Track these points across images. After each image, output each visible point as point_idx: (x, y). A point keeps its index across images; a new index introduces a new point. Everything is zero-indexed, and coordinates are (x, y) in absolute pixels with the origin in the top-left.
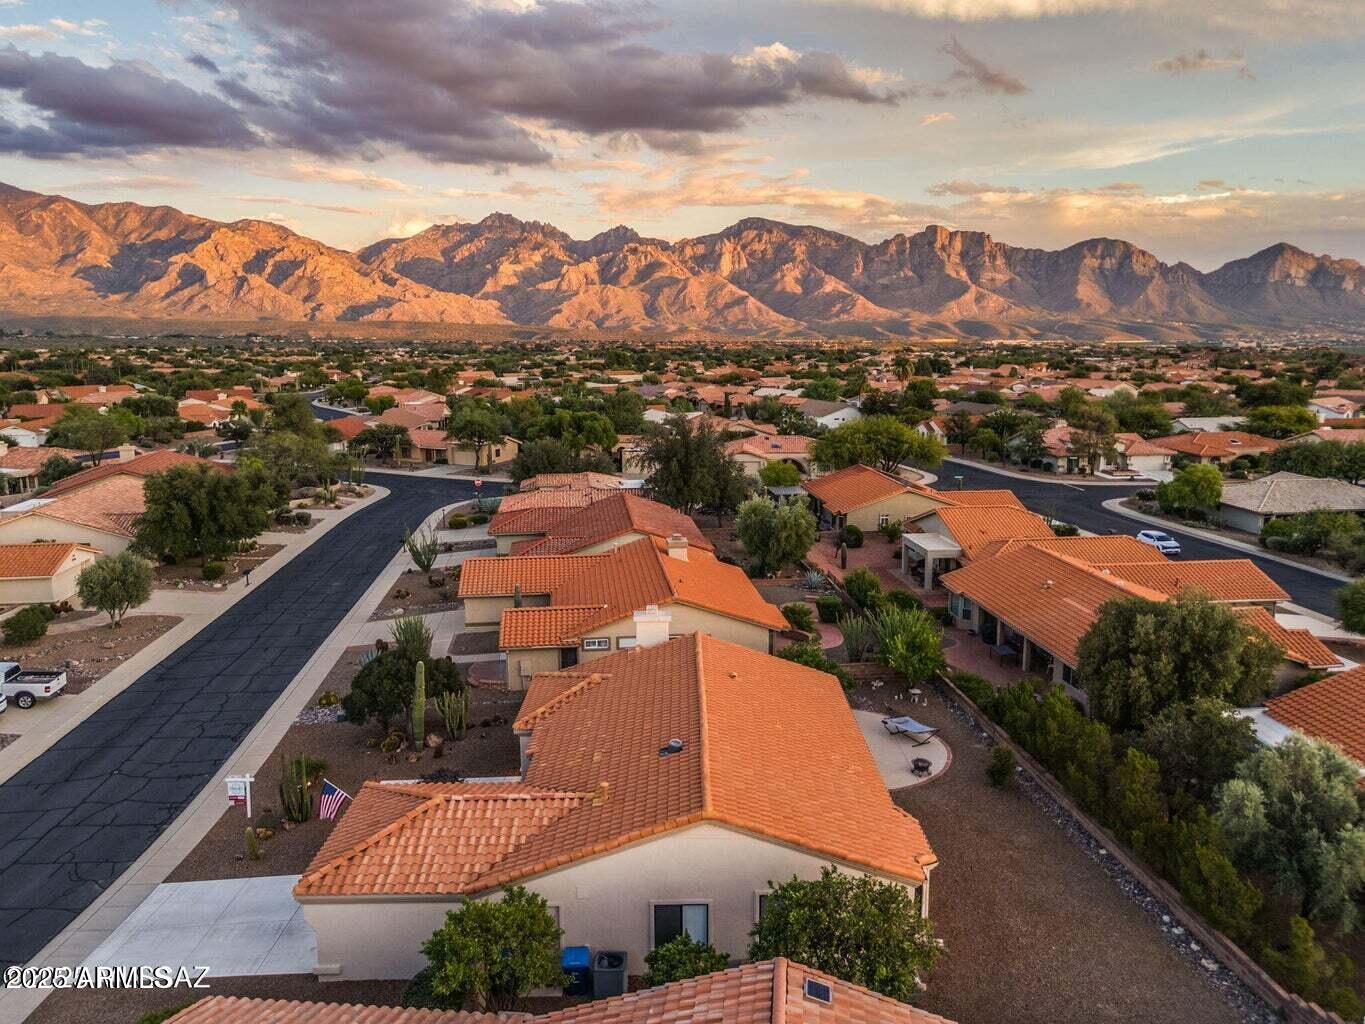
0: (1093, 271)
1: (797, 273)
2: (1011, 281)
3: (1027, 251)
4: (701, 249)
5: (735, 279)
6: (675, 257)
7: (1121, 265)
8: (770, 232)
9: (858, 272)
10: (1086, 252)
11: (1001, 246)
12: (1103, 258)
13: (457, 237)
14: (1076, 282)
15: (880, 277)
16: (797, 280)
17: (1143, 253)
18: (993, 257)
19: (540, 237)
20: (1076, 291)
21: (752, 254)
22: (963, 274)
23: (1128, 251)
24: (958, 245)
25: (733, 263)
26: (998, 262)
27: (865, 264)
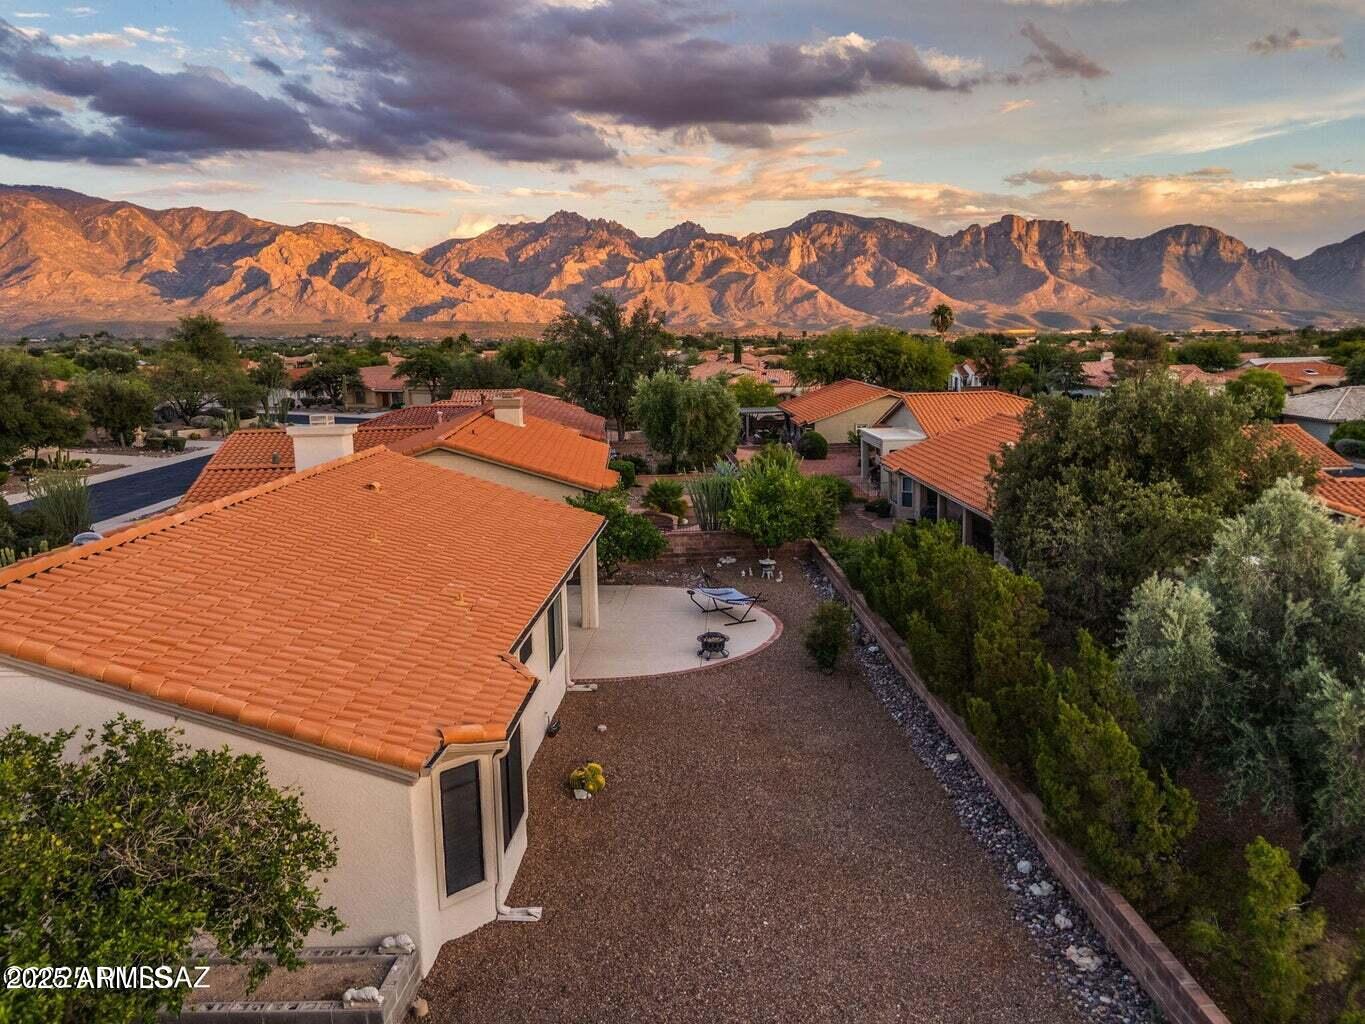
0: (1178, 259)
1: (868, 266)
2: (1091, 271)
3: (1108, 240)
4: (769, 244)
5: (805, 273)
6: (742, 253)
7: (1207, 251)
8: (840, 225)
9: (931, 264)
10: (1170, 239)
11: (1080, 235)
12: (1188, 245)
13: (520, 237)
14: (1160, 271)
15: (954, 269)
16: (869, 274)
17: (1231, 239)
18: (1072, 247)
19: (605, 235)
20: (1160, 280)
21: (822, 248)
22: (1041, 264)
23: (1214, 237)
24: (1035, 235)
25: (803, 257)
26: (1077, 252)
27: (938, 256)
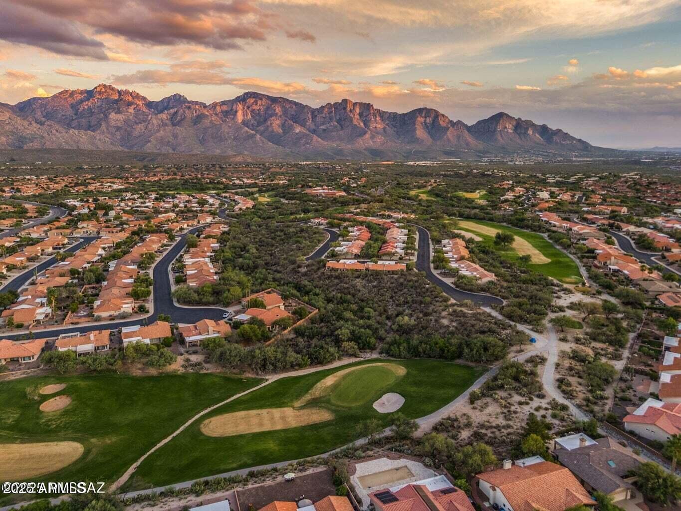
0: (422, 124)
1: (278, 122)
2: (384, 128)
3: (390, 113)
4: (225, 108)
5: (245, 123)
6: (211, 112)
7: (434, 121)
8: (261, 99)
9: (309, 122)
10: (417, 114)
11: (378, 111)
12: (426, 117)
13: (79, 97)
14: (415, 130)
15: (321, 125)
16: (279, 126)
17: (443, 115)
18: (375, 116)
19: (130, 99)
20: (416, 134)
21: (253, 111)
22: (362, 124)
23: (437, 115)
24: (358, 110)
25: (244, 116)
26: (378, 119)
27: (312, 118)
